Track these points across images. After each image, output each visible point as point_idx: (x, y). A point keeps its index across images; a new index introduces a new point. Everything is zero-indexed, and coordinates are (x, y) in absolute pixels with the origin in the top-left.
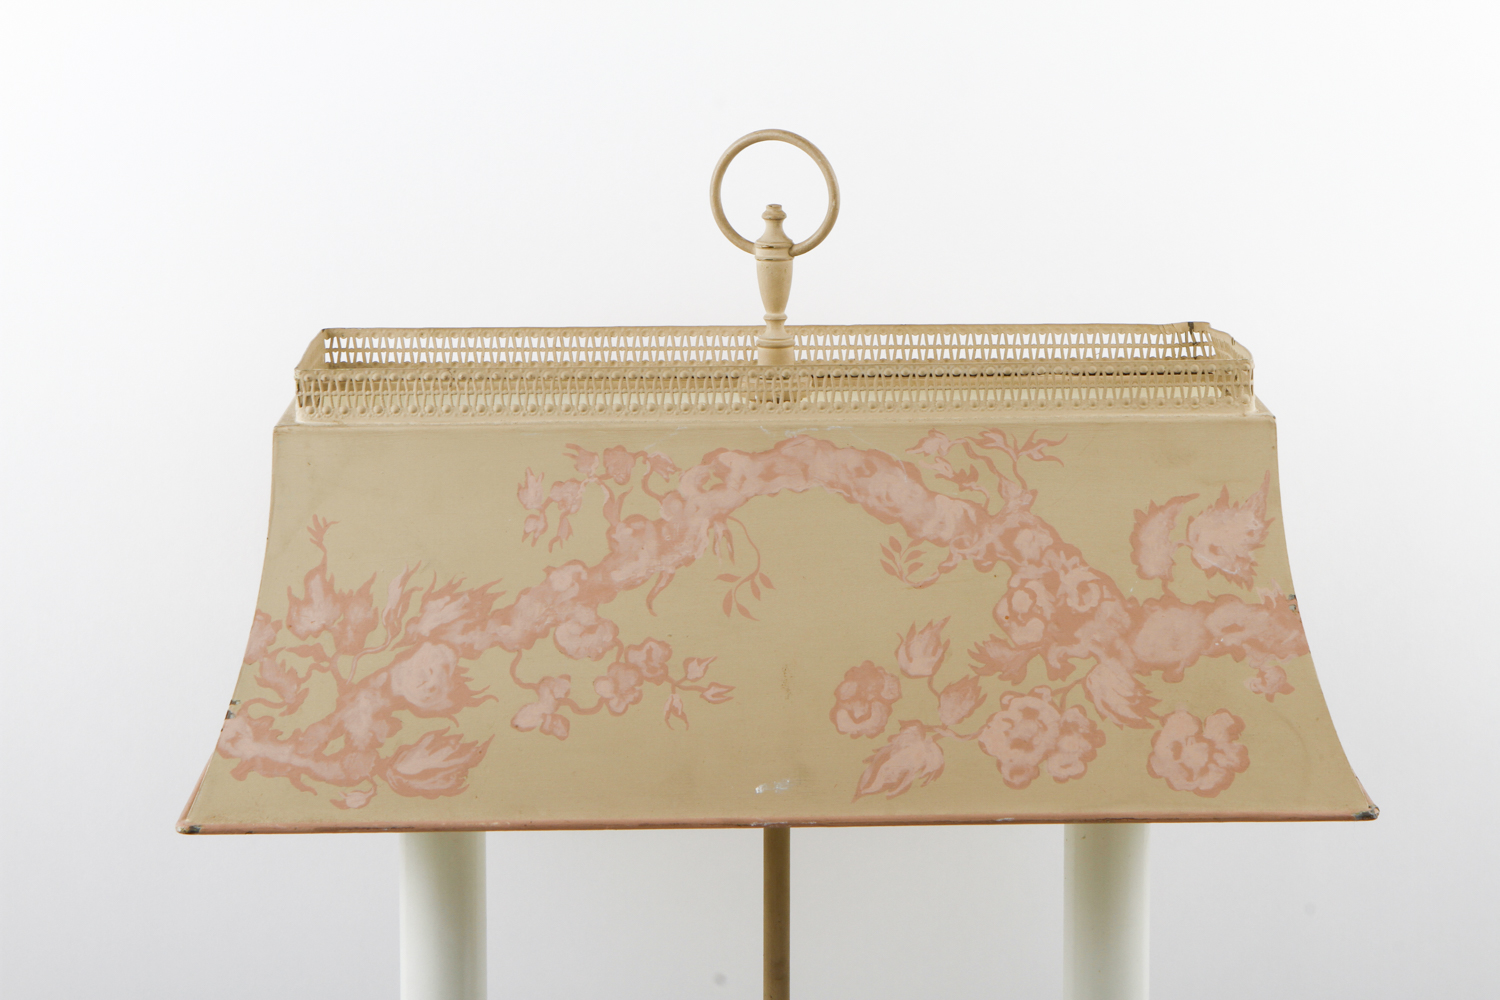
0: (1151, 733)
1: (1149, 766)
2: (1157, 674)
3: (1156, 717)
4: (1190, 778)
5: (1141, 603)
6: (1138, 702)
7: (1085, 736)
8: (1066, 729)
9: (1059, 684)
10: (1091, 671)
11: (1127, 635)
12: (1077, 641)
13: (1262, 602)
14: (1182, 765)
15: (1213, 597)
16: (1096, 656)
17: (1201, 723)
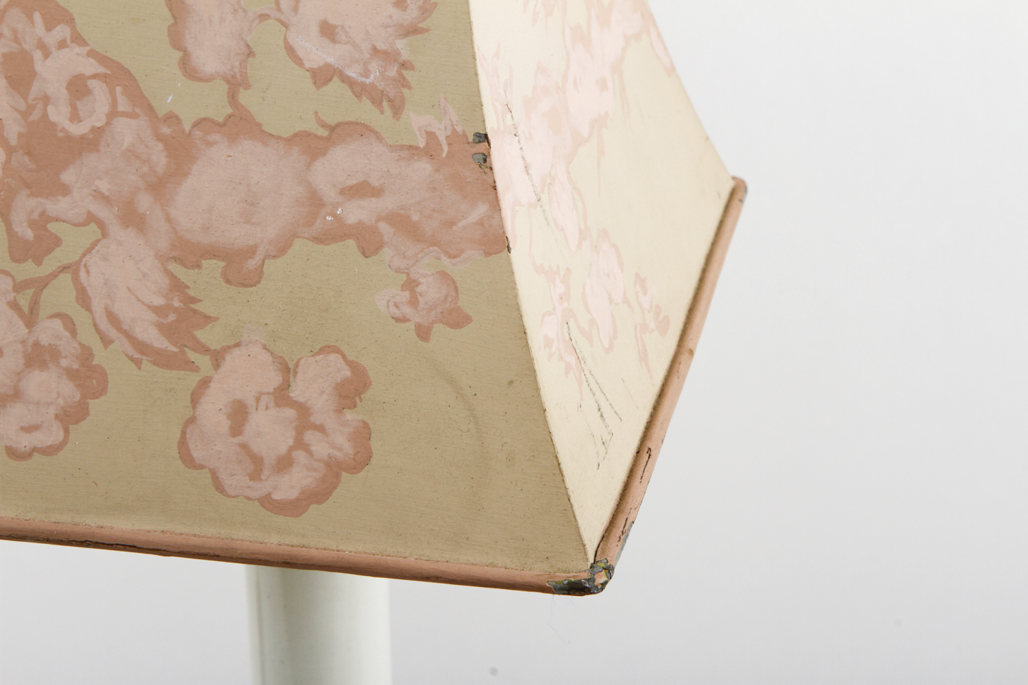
0: (193, 380)
1: (183, 443)
2: (213, 266)
3: (204, 350)
4: (255, 475)
5: (187, 128)
6: (172, 317)
7: (71, 374)
8: (38, 357)
9: (28, 270)
10: (89, 250)
11: (160, 187)
12: (65, 190)
13: (421, 143)
14: (244, 446)
15: (324, 125)
16: (101, 224)
17: (287, 371)
